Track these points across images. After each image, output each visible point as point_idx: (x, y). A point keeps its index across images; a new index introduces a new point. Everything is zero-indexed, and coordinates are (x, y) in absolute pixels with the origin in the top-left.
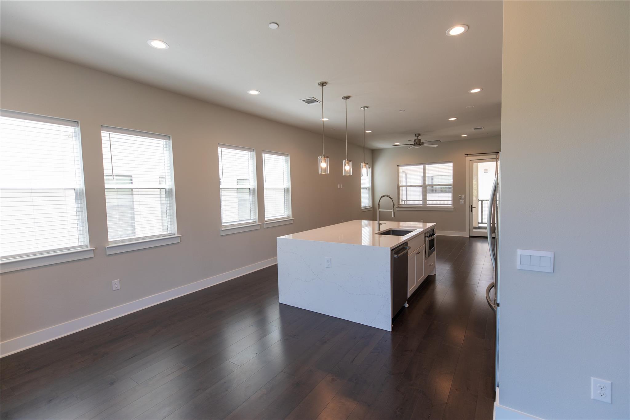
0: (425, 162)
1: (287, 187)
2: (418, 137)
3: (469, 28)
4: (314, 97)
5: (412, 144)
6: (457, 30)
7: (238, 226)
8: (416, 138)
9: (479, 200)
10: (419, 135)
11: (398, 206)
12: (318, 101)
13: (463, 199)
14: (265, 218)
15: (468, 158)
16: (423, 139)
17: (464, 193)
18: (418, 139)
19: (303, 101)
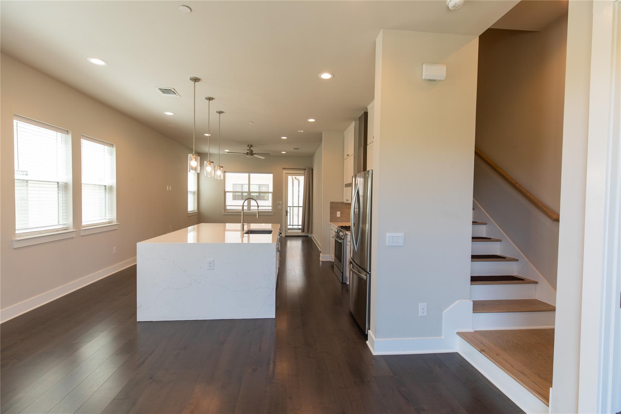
0: (250, 171)
1: (110, 184)
2: (250, 147)
3: (334, 76)
4: (175, 89)
5: (245, 154)
6: (326, 76)
7: (40, 233)
8: (248, 148)
9: (289, 207)
10: (252, 146)
11: (224, 211)
12: (176, 94)
13: (281, 205)
14: (82, 222)
15: (285, 171)
16: (255, 150)
17: (282, 200)
18: (250, 149)
19: (159, 89)
